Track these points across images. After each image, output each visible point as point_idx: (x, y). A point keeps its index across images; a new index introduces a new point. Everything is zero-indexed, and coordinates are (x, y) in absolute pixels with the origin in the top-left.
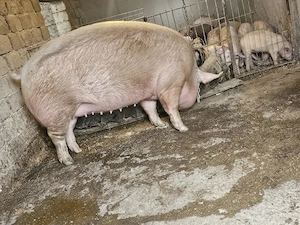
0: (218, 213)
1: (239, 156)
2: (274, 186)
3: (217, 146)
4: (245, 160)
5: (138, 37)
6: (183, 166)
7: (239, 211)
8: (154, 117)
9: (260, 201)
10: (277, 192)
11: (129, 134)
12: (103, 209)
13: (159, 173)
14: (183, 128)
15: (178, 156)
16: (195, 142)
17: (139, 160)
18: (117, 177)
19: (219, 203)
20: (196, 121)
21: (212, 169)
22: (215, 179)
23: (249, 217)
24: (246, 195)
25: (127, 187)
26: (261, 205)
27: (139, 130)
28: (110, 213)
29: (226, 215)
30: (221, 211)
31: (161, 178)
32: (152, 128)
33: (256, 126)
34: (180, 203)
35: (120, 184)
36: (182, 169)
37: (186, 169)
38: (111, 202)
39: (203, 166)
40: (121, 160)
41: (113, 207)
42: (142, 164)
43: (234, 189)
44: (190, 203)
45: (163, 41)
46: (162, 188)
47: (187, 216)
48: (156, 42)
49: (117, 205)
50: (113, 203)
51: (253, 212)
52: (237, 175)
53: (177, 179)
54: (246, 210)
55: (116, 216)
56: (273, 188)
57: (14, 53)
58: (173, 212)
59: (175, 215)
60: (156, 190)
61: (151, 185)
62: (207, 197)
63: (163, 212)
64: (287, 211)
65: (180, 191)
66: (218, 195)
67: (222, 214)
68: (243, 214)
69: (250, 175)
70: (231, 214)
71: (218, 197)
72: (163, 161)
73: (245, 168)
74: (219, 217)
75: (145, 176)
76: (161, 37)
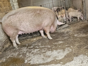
0: (60, 63)
1: (67, 47)
2: (77, 56)
3: (61, 44)
4: (69, 48)
5: (38, 12)
6: (50, 49)
7: (66, 63)
9: (72, 60)
10: (78, 58)
11: (35, 39)
12: (26, 61)
13: (43, 51)
15: (49, 46)
16: (54, 42)
17: (37, 47)
18: (31, 52)
19: (61, 61)
20: (55, 36)
21: (59, 50)
22: (60, 53)
24: (69, 58)
25: (34, 55)
26: (73, 61)
27: (38, 38)
28: (28, 62)
29: (63, 64)
30: (61, 63)
31: (44, 53)
32: (42, 38)
33: (72, 38)
34: (49, 60)
35: (32, 54)
36: (50, 50)
37: (51, 50)
38: (29, 59)
39: (56, 49)
40: (32, 47)
42: (38, 48)
43: (65, 57)
44: (52, 60)
45: (46, 13)
46: (44, 55)
47: (51, 64)
48: (44, 13)
49: (30, 60)
50: (29, 60)
51: (70, 63)
52: (66, 52)
53: (49, 53)
54: (68, 63)
55: (30, 63)
56: (76, 57)
58: (47, 63)
60: (42, 56)
61: (41, 54)
62: (57, 59)
63: (44, 63)
64: (80, 63)
65: (49, 57)
66: (60, 58)
67: (62, 64)
68: (68, 64)
69: (70, 52)
70: (64, 64)
71: (60, 59)
72: (45, 48)
73: (68, 50)
74: (60, 65)
75: (39, 52)
76: (45, 12)
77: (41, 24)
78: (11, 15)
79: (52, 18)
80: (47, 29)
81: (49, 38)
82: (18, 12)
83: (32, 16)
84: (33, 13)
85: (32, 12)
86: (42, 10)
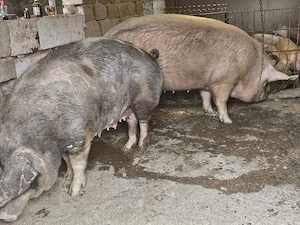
0: (219, 189)
2: (276, 184)
3: (248, 142)
4: (265, 159)
5: (200, 35)
6: (211, 149)
8: (206, 104)
9: (257, 191)
10: (275, 189)
11: (181, 112)
13: (190, 148)
14: (228, 120)
15: (212, 141)
16: (233, 134)
17: (179, 135)
18: (156, 142)
20: (242, 118)
21: (232, 158)
22: (232, 165)
23: (241, 199)
24: (249, 183)
25: (161, 151)
26: (257, 194)
27: (191, 112)
28: (139, 165)
29: (225, 192)
30: (222, 188)
31: (188, 152)
32: (202, 113)
34: (195, 174)
35: (156, 148)
37: (212, 152)
38: (144, 158)
40: (165, 130)
41: (144, 162)
42: (179, 138)
43: (243, 177)
44: (202, 176)
46: (186, 159)
49: (147, 161)
51: (247, 197)
53: (201, 157)
54: (242, 194)
55: (144, 168)
56: (274, 185)
57: (107, 21)
58: (185, 178)
59: (186, 181)
60: (181, 160)
61: (179, 155)
62: (217, 176)
63: (178, 176)
65: (199, 166)
66: (227, 176)
67: (222, 190)
68: (238, 195)
71: (226, 179)
72: (197, 140)
73: (261, 164)
74: (218, 192)
75: (177, 148)
76: (221, 37)
77: (203, 72)
78: (125, 31)
79: (240, 59)
80: (221, 92)
81: (221, 117)
82: (145, 25)
83: (180, 46)
84: (184, 37)
85: (182, 33)
86: (215, 30)
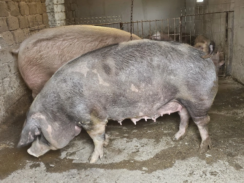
0: (141, 169)
1: (166, 135)
2: (184, 158)
7: (155, 170)
12: (63, 155)
29: (146, 172)
30: (144, 168)
34: (118, 159)
36: (125, 137)
37: (127, 137)
38: (71, 150)
39: (140, 137)
41: (71, 154)
43: (157, 156)
47: (120, 168)
49: (74, 153)
50: (71, 152)
51: (164, 173)
52: (161, 147)
54: (160, 171)
55: (72, 160)
56: (182, 160)
57: (19, 31)
58: (111, 164)
59: (112, 166)
63: (105, 163)
64: (187, 175)
65: (120, 151)
67: (144, 170)
69: (170, 148)
70: (150, 171)
71: (144, 159)
73: (168, 143)
74: (141, 172)
